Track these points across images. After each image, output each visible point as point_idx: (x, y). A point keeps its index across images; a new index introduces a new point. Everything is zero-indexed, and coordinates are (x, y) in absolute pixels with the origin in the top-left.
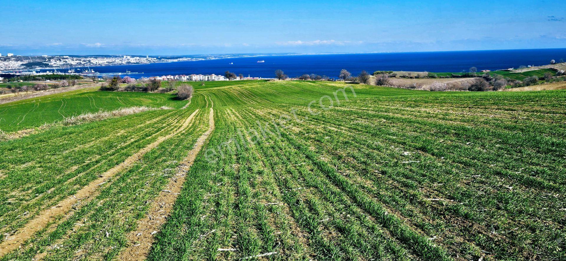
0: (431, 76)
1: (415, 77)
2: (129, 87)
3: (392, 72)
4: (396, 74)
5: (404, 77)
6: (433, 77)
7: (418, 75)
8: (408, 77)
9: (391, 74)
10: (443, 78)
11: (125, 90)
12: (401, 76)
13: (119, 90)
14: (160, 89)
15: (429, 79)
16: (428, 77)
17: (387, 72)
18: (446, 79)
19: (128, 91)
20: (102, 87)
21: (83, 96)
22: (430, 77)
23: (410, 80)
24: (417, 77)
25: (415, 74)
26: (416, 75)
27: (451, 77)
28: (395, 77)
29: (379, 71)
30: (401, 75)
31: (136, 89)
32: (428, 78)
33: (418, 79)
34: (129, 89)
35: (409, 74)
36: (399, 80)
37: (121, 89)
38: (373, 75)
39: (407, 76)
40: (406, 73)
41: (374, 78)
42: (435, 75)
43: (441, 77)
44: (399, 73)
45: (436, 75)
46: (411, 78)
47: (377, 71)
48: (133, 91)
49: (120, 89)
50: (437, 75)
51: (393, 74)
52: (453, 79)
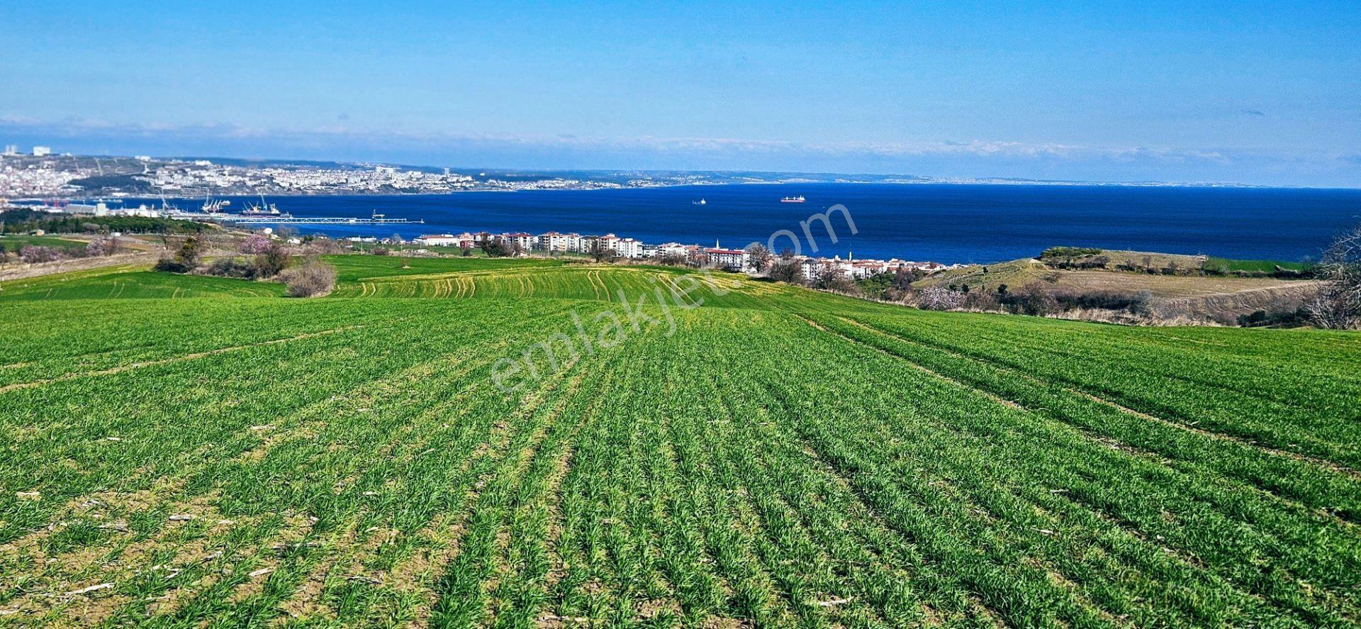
0: (1210, 268)
1: (1164, 269)
2: (217, 266)
3: (1099, 253)
4: (1107, 260)
5: (1129, 268)
6: (1216, 273)
7: (1172, 264)
8: (1140, 270)
9: (1092, 259)
10: (1246, 276)
11: (209, 271)
12: (1120, 267)
13: (195, 272)
14: (284, 272)
15: (1202, 279)
16: (1203, 272)
17: (1084, 252)
18: (1254, 279)
19: (214, 274)
20: (160, 261)
21: (109, 282)
22: (1207, 272)
23: (1146, 277)
24: (1166, 272)
25: (1160, 259)
26: (1166, 266)
27: (1270, 276)
28: (1102, 266)
29: (1060, 248)
30: (1123, 263)
31: (232, 269)
32: (1201, 275)
33: (1172, 277)
34: (217, 271)
35: (1147, 261)
36: (1114, 276)
37: (200, 269)
38: (1039, 259)
39: (1140, 267)
40: (1135, 257)
41: (1041, 267)
42: (1223, 265)
43: (1239, 274)
44: (1115, 257)
45: (1224, 268)
46: (1151, 272)
47: (1055, 249)
48: (226, 274)
49: (197, 268)
50: (1233, 267)
51: (1097, 259)
52: (1276, 280)
